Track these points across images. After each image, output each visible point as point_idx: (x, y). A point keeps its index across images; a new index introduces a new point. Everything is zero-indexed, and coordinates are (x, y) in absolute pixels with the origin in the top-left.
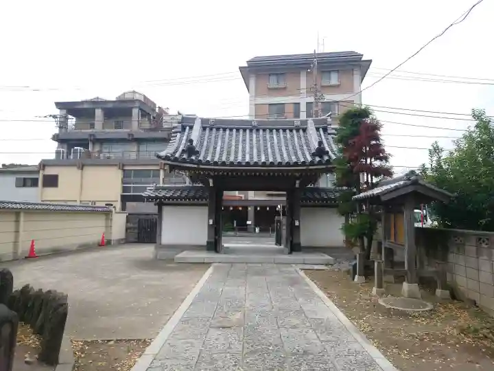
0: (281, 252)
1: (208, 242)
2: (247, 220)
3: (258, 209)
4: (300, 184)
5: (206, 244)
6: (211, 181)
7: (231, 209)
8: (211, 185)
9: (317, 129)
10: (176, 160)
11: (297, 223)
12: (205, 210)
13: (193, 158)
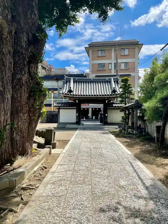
0: (101, 125)
1: (76, 122)
2: (89, 114)
3: (94, 109)
4: (108, 102)
5: (75, 122)
6: (77, 101)
7: (82, 109)
8: (77, 102)
9: (114, 82)
10: (66, 94)
11: (106, 115)
12: (75, 110)
13: (71, 93)
